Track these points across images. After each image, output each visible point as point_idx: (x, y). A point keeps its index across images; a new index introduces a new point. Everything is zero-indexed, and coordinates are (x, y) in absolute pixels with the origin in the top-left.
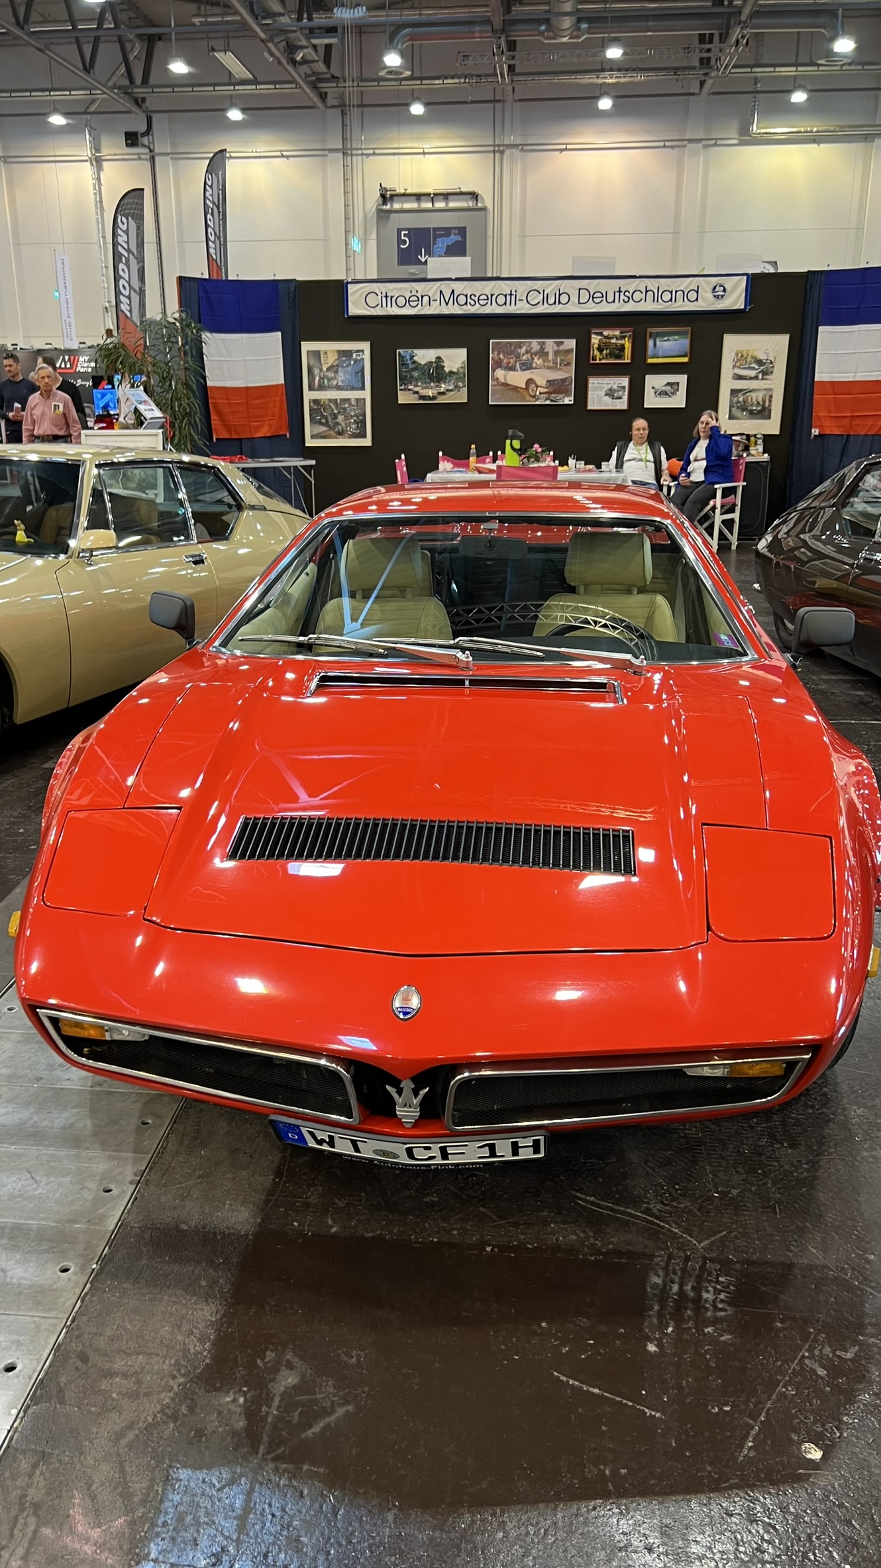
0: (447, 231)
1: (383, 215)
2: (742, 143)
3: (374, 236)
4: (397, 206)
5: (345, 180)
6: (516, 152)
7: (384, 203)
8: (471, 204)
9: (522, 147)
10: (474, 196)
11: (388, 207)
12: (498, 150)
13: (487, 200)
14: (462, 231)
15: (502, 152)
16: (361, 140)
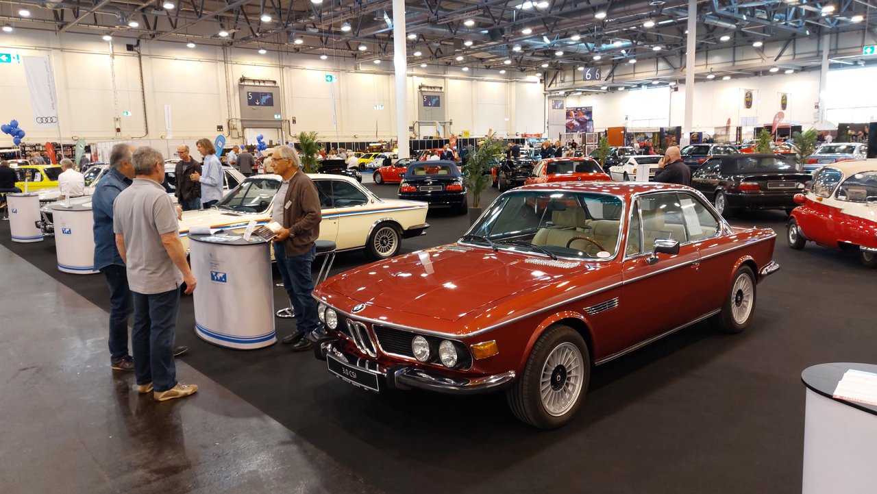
0: (266, 94)
1: (241, 87)
2: (356, 72)
3: (238, 93)
4: (246, 83)
5: (226, 72)
6: (288, 68)
7: (241, 82)
8: (273, 85)
9: (290, 67)
10: (275, 82)
11: (243, 83)
12: (282, 67)
13: (278, 84)
14: (271, 94)
15: (283, 68)
16: (230, 58)
